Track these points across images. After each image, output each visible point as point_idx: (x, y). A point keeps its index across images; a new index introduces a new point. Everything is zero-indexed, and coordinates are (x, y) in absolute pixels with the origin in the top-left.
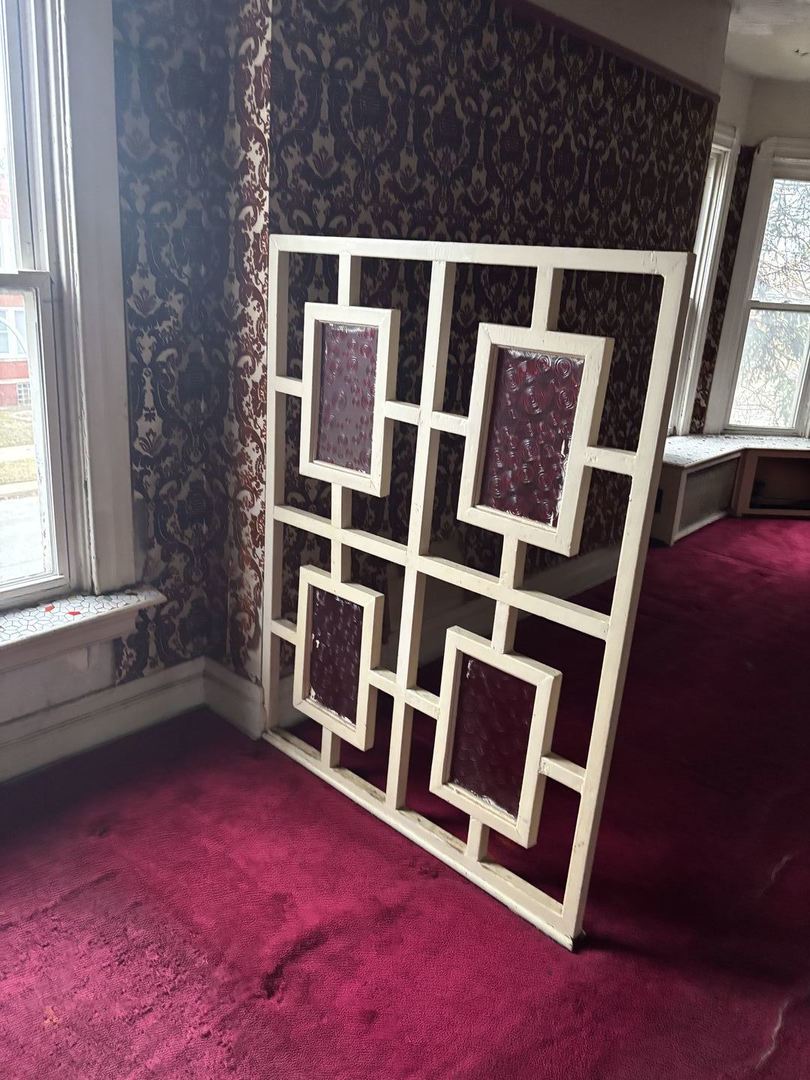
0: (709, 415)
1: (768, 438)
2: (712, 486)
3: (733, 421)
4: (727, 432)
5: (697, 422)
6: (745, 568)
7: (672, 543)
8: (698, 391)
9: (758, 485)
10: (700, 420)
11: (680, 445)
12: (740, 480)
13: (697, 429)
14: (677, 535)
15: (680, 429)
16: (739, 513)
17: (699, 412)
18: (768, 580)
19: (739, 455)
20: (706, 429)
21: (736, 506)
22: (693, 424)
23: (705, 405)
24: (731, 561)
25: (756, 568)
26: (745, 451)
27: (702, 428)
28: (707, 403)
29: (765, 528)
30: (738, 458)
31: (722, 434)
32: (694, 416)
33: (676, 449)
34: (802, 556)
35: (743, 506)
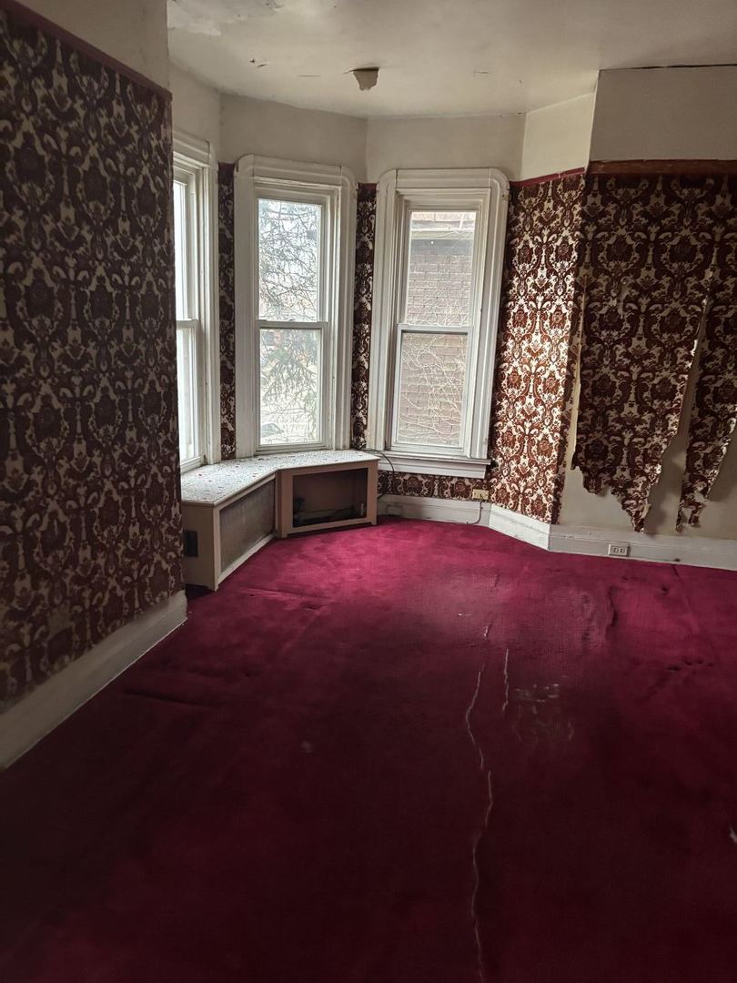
0: (238, 439)
1: (299, 454)
2: (251, 514)
3: (263, 442)
4: (260, 453)
5: (228, 447)
6: (293, 601)
7: (217, 588)
8: (223, 415)
9: (298, 503)
10: (230, 444)
11: (211, 477)
12: (280, 500)
13: (228, 455)
14: (220, 577)
15: (211, 459)
16: (284, 535)
17: (228, 437)
18: (317, 613)
19: (273, 477)
20: (238, 454)
21: (280, 527)
22: (223, 449)
23: (233, 429)
24: (279, 596)
25: (304, 599)
26: (279, 473)
27: (234, 452)
28: (234, 426)
29: (310, 547)
30: (274, 480)
31: (255, 456)
32: (224, 441)
33: (206, 481)
34: (348, 573)
35: (287, 527)
